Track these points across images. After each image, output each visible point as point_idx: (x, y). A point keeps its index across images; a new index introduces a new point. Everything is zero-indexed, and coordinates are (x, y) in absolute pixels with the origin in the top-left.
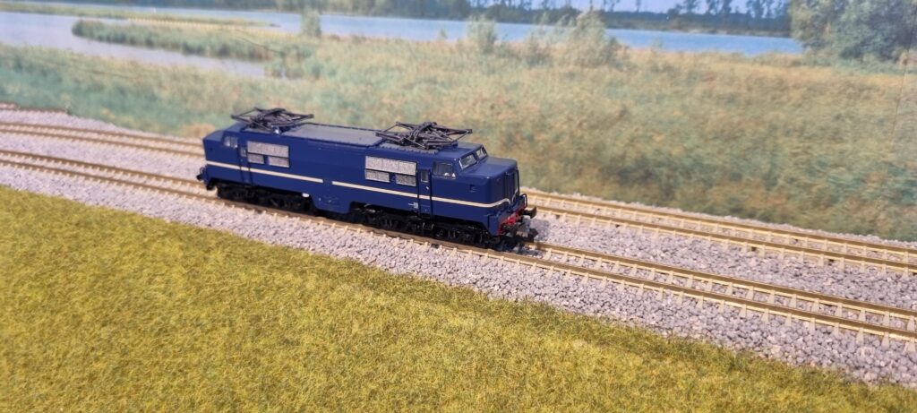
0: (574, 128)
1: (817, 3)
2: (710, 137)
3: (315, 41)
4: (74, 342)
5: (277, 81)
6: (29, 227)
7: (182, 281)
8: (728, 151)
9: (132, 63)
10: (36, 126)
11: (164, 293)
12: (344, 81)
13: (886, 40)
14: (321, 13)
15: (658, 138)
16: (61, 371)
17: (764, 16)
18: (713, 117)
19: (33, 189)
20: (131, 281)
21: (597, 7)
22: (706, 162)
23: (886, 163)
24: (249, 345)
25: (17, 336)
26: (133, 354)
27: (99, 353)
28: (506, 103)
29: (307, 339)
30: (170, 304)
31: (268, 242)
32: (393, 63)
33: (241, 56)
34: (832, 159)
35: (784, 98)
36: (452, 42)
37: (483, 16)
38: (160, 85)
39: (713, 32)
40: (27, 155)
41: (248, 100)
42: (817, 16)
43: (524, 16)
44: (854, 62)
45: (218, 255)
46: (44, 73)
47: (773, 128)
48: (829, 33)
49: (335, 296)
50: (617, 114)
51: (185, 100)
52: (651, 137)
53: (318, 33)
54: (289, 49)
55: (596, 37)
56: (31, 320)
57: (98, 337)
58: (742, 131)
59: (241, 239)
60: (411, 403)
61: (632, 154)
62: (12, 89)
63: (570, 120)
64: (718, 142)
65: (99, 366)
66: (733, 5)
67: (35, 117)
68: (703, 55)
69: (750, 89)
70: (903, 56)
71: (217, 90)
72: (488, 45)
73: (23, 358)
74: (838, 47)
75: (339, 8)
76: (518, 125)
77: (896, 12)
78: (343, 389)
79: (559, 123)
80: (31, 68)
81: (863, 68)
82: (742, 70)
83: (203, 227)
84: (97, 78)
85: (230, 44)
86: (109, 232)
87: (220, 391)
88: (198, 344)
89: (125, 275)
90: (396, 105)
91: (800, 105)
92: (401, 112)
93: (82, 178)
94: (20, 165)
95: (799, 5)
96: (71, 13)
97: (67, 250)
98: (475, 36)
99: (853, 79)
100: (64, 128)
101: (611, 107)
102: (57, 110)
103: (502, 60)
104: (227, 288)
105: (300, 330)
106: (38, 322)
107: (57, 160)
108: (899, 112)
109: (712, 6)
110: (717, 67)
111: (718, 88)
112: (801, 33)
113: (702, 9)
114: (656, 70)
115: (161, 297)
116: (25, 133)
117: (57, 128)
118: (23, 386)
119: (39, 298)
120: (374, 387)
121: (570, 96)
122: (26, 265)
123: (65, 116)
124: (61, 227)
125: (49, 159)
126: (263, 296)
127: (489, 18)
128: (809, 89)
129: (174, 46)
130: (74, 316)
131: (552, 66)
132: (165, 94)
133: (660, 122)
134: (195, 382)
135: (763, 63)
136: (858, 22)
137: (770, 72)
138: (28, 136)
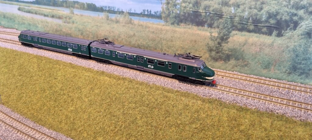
0: (125, 37)
1: (166, 13)
2: (150, 40)
3: (72, 15)
4: (13, 80)
5: (65, 24)
6: (5, 55)
7: (36, 67)
8: (154, 43)
9: (32, 18)
10: (8, 32)
11: (32, 69)
12: (79, 25)
13: (178, 21)
14: (73, 9)
15: (141, 40)
16: (11, 86)
17: (157, 15)
18: (150, 36)
19: (6, 47)
20: (26, 67)
21: (128, 11)
22: (150, 46)
23: (181, 47)
24: (48, 79)
25: (1, 79)
26: (25, 81)
27: (18, 82)
28: (112, 31)
29: (59, 78)
30: (33, 71)
31: (55, 59)
32: (89, 21)
33: (57, 18)
34: (172, 46)
35: (162, 33)
36: (100, 17)
37: (106, 12)
38: (39, 24)
39: (149, 18)
40: (5, 39)
41: (59, 28)
42: (166, 16)
43: (114, 12)
44: (173, 25)
45: (44, 61)
46: (11, 19)
47: (161, 39)
48: (168, 20)
49: (66, 69)
50: (133, 35)
51: (44, 28)
52: (140, 40)
53: (73, 13)
54: (67, 17)
55: (128, 17)
56: (4, 75)
57: (19, 79)
58: (156, 39)
59: (50, 59)
60: (76, 89)
61: (137, 44)
62: (3, 23)
63: (124, 36)
64: (152, 41)
65: (19, 84)
66: (151, 12)
67: (8, 30)
68: (147, 23)
69: (156, 30)
70: (181, 25)
71: (52, 25)
72: (108, 18)
73: (2, 84)
74: (170, 22)
75: (77, 8)
76: (115, 36)
77: (179, 16)
78: (64, 87)
79: (122, 36)
80: (7, 18)
81: (175, 27)
82: (155, 26)
83: (42, 56)
84: (24, 21)
85: (54, 15)
86: (22, 56)
87: (41, 88)
88: (38, 79)
89: (25, 66)
90: (90, 31)
91: (165, 34)
92: (91, 32)
93: (17, 45)
94: (3, 42)
95: (163, 13)
96: (17, 5)
97: (12, 60)
98: (105, 16)
99: (174, 29)
100: (15, 33)
101: (132, 33)
102: (14, 29)
103: (111, 22)
104: (45, 68)
105: (58, 76)
106: (6, 76)
107: (12, 41)
108: (182, 36)
109: (148, 13)
110: (150, 25)
111: (150, 30)
112: (163, 19)
113: (146, 13)
114: (139, 25)
115: (32, 70)
116: (5, 34)
117: (13, 33)
118: (2, 89)
119: (6, 71)
120: (70, 86)
121: (124, 30)
122: (4, 64)
123: (16, 30)
124: (11, 55)
125: (10, 40)
126: (51, 70)
127: (107, 12)
128: (166, 31)
129: (42, 14)
130: (14, 75)
131: (120, 24)
132: (40, 26)
133: (141, 37)
134: (37, 86)
135: (158, 25)
136: (173, 17)
137: (159, 27)
138: (6, 35)
